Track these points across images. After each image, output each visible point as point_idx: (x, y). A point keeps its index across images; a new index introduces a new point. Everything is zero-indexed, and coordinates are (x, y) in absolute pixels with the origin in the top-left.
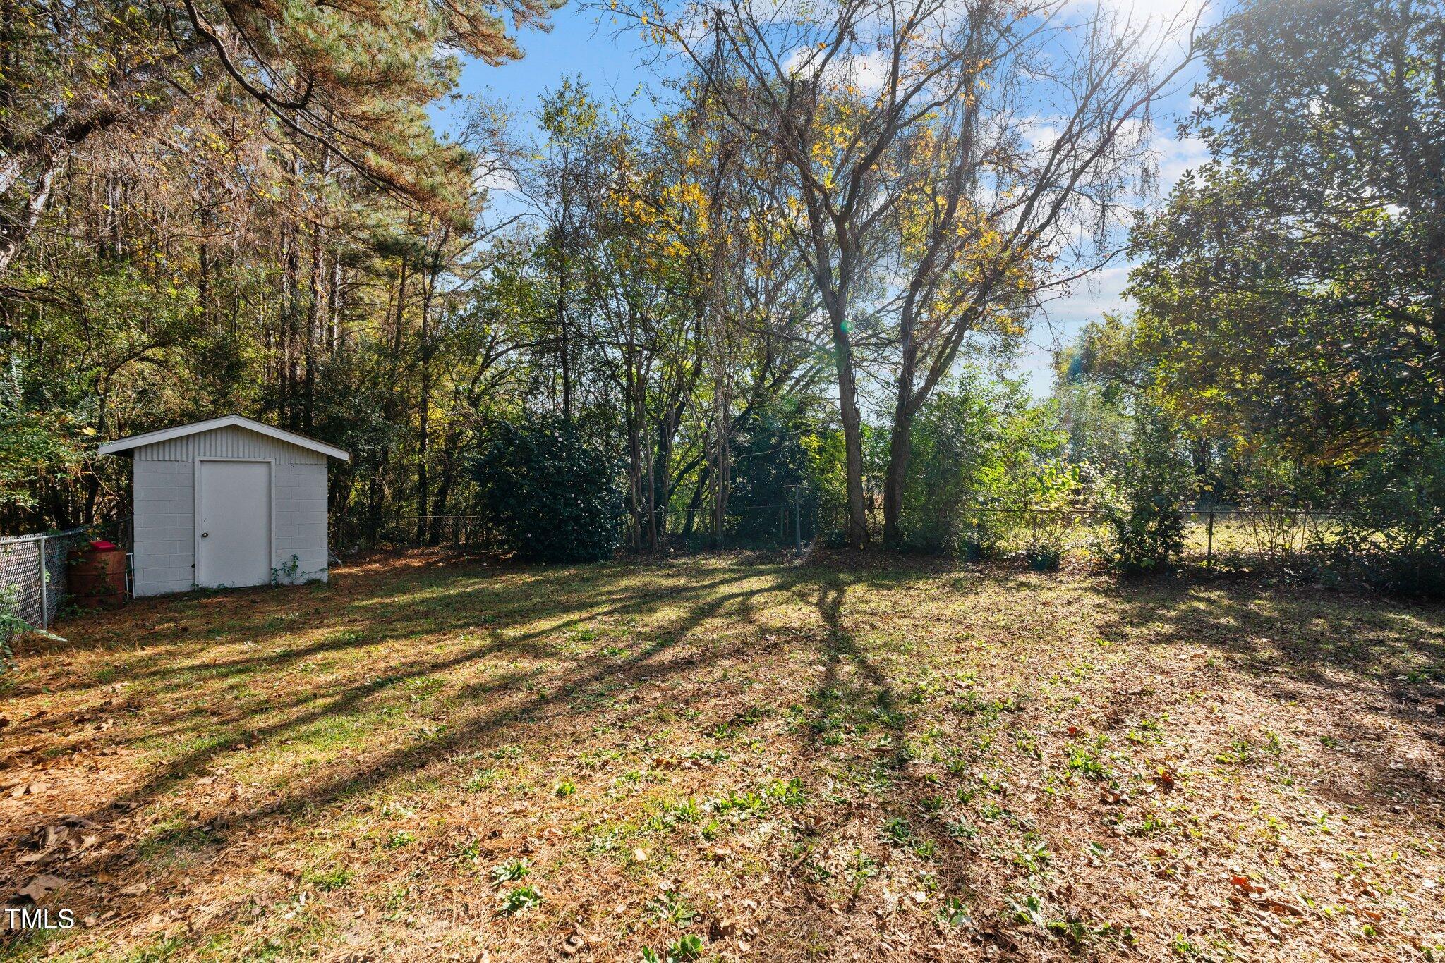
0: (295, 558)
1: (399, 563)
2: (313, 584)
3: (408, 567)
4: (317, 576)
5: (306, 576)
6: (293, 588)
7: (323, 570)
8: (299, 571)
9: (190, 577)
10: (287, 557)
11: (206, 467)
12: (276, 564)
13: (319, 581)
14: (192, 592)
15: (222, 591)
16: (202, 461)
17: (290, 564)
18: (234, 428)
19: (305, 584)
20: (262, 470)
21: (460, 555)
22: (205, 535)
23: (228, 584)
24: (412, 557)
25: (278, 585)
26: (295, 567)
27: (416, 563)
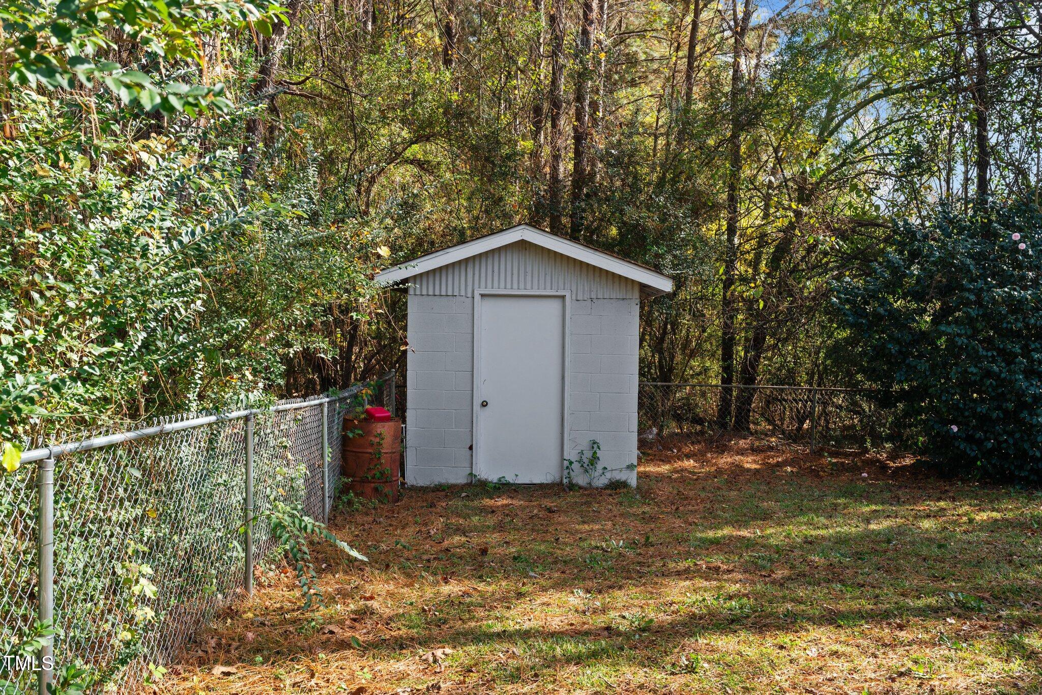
0: (594, 444)
1: (725, 460)
2: (617, 486)
3: (738, 471)
4: (622, 476)
5: (608, 475)
6: (591, 493)
7: (630, 467)
8: (600, 466)
9: (467, 464)
10: (584, 444)
11: (490, 304)
12: (571, 454)
13: (624, 484)
14: (469, 485)
15: (504, 488)
16: (482, 296)
17: (588, 454)
18: (523, 245)
19: (607, 487)
20: (555, 305)
21: (819, 453)
22: (484, 404)
23: (510, 478)
24: (741, 452)
25: (572, 487)
26: (594, 459)
27: (750, 463)
